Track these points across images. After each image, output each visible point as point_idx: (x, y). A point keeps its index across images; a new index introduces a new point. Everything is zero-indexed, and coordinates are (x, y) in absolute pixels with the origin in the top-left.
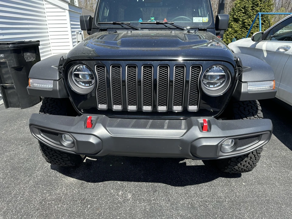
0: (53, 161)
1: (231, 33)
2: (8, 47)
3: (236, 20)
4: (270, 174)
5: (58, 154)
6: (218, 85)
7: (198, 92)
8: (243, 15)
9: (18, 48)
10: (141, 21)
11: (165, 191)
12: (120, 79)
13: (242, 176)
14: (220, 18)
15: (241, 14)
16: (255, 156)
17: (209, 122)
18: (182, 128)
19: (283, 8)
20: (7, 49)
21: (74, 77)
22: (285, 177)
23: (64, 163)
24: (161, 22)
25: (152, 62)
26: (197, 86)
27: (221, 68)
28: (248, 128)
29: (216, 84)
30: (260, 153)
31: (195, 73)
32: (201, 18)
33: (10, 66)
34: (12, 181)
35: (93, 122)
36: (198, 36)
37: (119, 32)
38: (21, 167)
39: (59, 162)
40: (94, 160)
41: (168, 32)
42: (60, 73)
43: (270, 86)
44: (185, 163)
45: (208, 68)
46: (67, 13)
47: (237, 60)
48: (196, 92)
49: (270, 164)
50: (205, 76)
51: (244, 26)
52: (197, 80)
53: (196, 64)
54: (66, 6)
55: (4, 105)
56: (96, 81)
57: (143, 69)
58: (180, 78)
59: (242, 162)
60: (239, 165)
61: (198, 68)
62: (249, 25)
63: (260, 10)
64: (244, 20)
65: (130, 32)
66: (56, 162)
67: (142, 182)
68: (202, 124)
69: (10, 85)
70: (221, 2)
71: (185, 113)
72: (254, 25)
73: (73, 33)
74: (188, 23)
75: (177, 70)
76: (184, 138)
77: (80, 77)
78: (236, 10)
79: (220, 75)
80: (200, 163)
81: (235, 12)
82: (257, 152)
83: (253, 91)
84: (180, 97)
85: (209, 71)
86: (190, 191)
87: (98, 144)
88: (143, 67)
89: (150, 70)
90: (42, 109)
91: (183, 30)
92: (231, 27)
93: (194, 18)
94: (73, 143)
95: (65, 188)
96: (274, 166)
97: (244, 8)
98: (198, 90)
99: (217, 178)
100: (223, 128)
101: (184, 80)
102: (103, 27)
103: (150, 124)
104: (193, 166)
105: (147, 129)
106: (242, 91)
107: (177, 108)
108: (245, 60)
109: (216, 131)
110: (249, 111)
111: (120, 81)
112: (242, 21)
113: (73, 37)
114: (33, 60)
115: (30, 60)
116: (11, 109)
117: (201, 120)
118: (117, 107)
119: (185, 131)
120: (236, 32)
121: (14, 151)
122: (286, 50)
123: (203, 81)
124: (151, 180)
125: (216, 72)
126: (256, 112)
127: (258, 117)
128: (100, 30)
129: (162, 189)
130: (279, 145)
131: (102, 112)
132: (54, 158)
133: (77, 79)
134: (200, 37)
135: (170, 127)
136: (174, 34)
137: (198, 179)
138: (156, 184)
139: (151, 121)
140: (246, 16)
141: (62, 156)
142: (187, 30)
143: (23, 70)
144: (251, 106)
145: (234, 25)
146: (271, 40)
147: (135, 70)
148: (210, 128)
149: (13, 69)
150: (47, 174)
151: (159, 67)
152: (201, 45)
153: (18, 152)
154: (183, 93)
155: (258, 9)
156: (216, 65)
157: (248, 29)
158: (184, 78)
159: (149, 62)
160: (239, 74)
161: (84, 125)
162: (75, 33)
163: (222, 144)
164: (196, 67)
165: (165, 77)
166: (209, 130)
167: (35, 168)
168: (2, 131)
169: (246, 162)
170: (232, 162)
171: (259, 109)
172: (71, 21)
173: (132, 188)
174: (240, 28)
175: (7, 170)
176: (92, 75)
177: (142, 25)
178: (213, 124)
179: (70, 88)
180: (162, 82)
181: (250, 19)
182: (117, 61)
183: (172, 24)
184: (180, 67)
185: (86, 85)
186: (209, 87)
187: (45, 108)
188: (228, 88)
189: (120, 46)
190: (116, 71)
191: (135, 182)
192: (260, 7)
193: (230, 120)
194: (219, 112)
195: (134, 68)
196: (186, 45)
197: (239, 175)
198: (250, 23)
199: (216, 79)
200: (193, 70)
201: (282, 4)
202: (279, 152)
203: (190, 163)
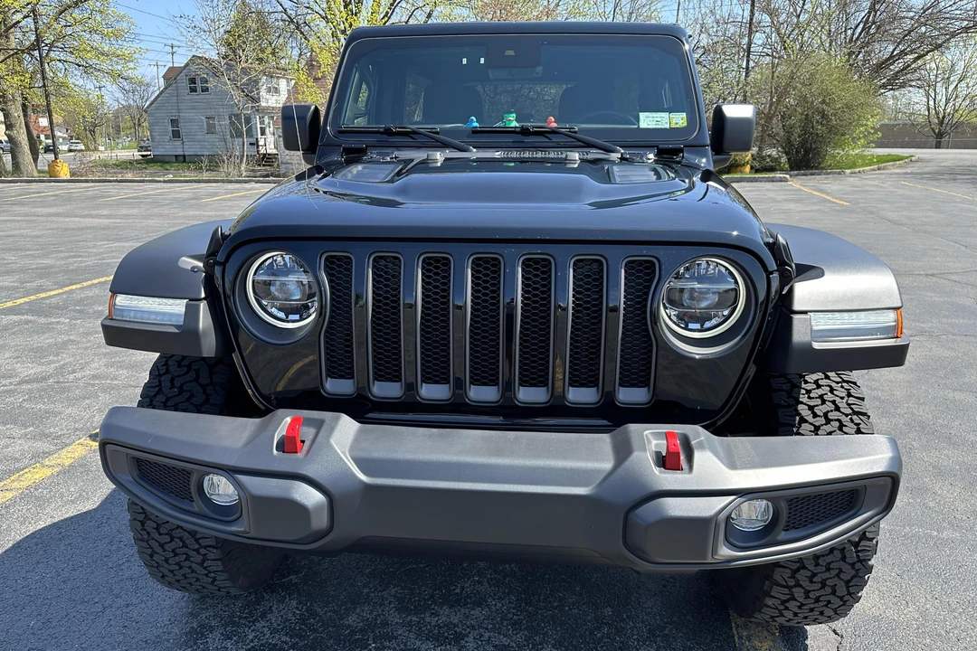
0: (172, 571)
6: (714, 321)
7: (649, 342)
10: (473, 125)
12: (399, 299)
14: (727, 114)
17: (686, 441)
26: (646, 324)
27: (723, 270)
29: (709, 319)
31: (637, 284)
32: (665, 115)
35: (308, 438)
36: (652, 169)
45: (679, 267)
47: (775, 242)
48: (643, 342)
50: (671, 292)
52: (646, 306)
53: (641, 253)
56: (324, 304)
57: (473, 268)
58: (589, 296)
61: (646, 267)
75: (582, 273)
77: (274, 290)
84: (592, 359)
85: (683, 275)
88: (473, 262)
89: (493, 272)
93: (642, 115)
98: (648, 336)
101: (602, 302)
106: (794, 340)
111: (399, 304)
123: (665, 307)
128: (344, 150)
134: (657, 173)
147: (446, 271)
148: (691, 462)
151: (524, 262)
154: (600, 345)
156: (706, 257)
158: (601, 296)
159: (491, 248)
163: (728, 517)
164: (640, 264)
165: (543, 292)
166: (686, 465)
176: (310, 286)
178: (700, 448)
180: (533, 308)
182: (389, 243)
183: (572, 134)
184: (591, 261)
185: (292, 317)
186: (686, 328)
188: (747, 332)
190: (386, 272)
195: (444, 265)
199: (707, 304)
200: (633, 274)
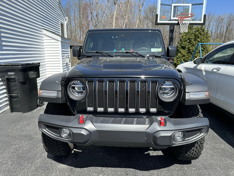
1: (181, 57)
2: (18, 68)
3: (183, 48)
4: (213, 161)
5: (56, 145)
6: (170, 94)
7: (156, 98)
8: (188, 44)
9: (25, 68)
10: (115, 51)
11: (134, 175)
12: (103, 90)
13: (192, 163)
14: (170, 49)
15: (187, 44)
16: (199, 146)
17: (165, 120)
18: (146, 124)
19: (218, 39)
20: (17, 69)
21: (72, 89)
22: (224, 164)
23: (59, 153)
24: (129, 51)
25: (125, 79)
26: (155, 95)
27: (171, 83)
28: (192, 124)
29: (169, 93)
30: (203, 144)
31: (154, 86)
32: (157, 49)
33: (17, 80)
34: (18, 167)
35: (85, 120)
36: (155, 61)
37: (100, 58)
38: (25, 157)
39: (55, 151)
40: (80, 151)
41: (134, 58)
42: (62, 86)
43: (205, 95)
44: (149, 154)
45: (162, 83)
46: (60, 43)
47: (182, 77)
48: (155, 99)
49: (213, 154)
50: (160, 88)
51: (189, 51)
52: (155, 91)
53: (154, 80)
54: (59, 38)
55: (10, 110)
56: (87, 91)
57: (119, 83)
58: (144, 89)
59: (190, 151)
60: (188, 153)
61: (155, 83)
62: (193, 51)
63: (201, 40)
64: (189, 47)
65: (108, 59)
66: (53, 151)
67: (117, 168)
68: (160, 121)
69: (17, 95)
70: (171, 36)
71: (148, 114)
72: (197, 51)
73: (63, 57)
74: (148, 52)
75: (142, 84)
76: (148, 131)
77: (76, 88)
78: (183, 41)
79: (170, 88)
80: (160, 153)
81: (182, 42)
82: (201, 143)
83: (194, 98)
84: (144, 102)
85: (163, 84)
86: (154, 174)
87: (87, 135)
88: (119, 82)
89: (123, 84)
90: (46, 111)
91: (144, 57)
92: (180, 53)
93: (152, 49)
94: (70, 135)
95: (59, 172)
96: (216, 156)
97: (189, 39)
98: (156, 97)
99: (173, 164)
100: (175, 124)
101: (146, 90)
102: (88, 55)
103: (124, 121)
104: (155, 156)
105: (122, 124)
106: (186, 98)
107: (143, 110)
108: (187, 77)
109: (170, 126)
110: (193, 113)
111: (103, 91)
112: (188, 48)
113: (63, 60)
114: (34, 76)
115: (33, 77)
116: (14, 114)
117: (159, 118)
118: (100, 109)
119: (148, 126)
120: (184, 56)
121: (19, 145)
122: (218, 71)
123: (159, 91)
124: (123, 166)
125: (168, 85)
126: (198, 114)
127: (200, 117)
128: (87, 56)
129: (132, 173)
130: (219, 140)
131: (90, 113)
132: (52, 149)
133: (73, 90)
134: (156, 62)
135: (138, 123)
136: (138, 60)
137: (159, 166)
138: (127, 169)
139: (124, 119)
140: (190, 45)
141: (58, 146)
142: (147, 57)
143: (27, 84)
144: (194, 109)
145: (182, 51)
146: (207, 63)
147: (113, 84)
148: (166, 124)
149: (20, 83)
150: (45, 162)
151: (130, 82)
152: (157, 67)
153: (22, 145)
154: (146, 99)
155: (199, 40)
156: (168, 81)
157: (192, 54)
158: (146, 89)
159: (123, 79)
160: (183, 87)
161: (78, 122)
162: (65, 57)
163: (174, 136)
164: (154, 82)
165: (134, 88)
166: (165, 125)
167: (36, 157)
168: (9, 130)
169: (193, 150)
170: (183, 151)
171: (200, 111)
172: (62, 48)
173: (109, 172)
174: (187, 54)
175: (14, 159)
176: (84, 87)
177: (116, 54)
178: (168, 121)
179: (68, 96)
180: (132, 92)
181: (194, 47)
182: (101, 78)
183: (137, 53)
184: (144, 82)
185: (79, 94)
186: (164, 96)
187: (48, 111)
188: (177, 96)
189: (103, 68)
190: (100, 84)
191: (111, 167)
192: (201, 38)
193: (179, 119)
194: (171, 113)
195: (113, 83)
196: (147, 68)
197: (189, 162)
198: (194, 50)
199: (168, 90)
200: (152, 84)
201: (217, 36)
202: (219, 145)
203: (152, 153)
